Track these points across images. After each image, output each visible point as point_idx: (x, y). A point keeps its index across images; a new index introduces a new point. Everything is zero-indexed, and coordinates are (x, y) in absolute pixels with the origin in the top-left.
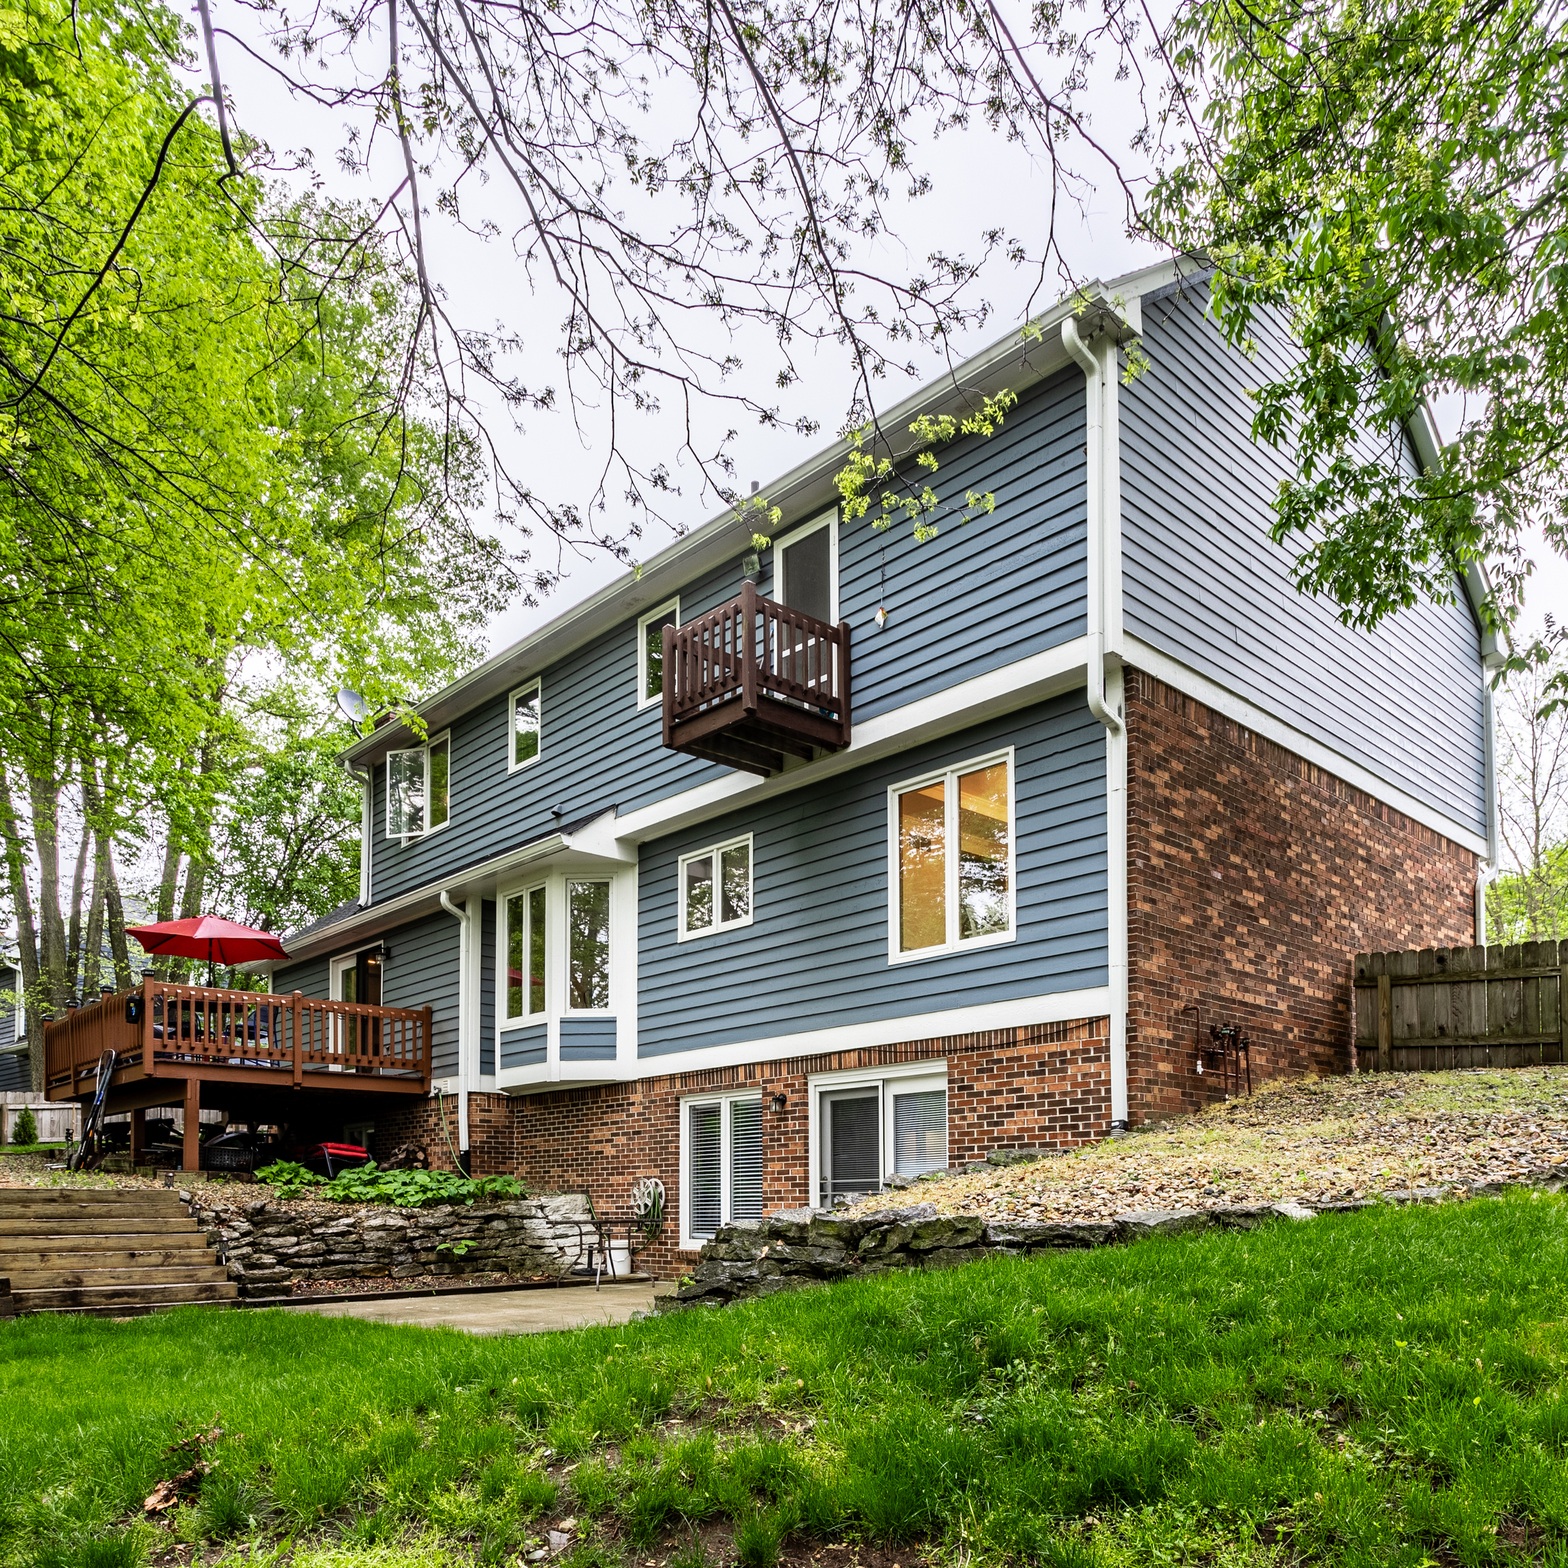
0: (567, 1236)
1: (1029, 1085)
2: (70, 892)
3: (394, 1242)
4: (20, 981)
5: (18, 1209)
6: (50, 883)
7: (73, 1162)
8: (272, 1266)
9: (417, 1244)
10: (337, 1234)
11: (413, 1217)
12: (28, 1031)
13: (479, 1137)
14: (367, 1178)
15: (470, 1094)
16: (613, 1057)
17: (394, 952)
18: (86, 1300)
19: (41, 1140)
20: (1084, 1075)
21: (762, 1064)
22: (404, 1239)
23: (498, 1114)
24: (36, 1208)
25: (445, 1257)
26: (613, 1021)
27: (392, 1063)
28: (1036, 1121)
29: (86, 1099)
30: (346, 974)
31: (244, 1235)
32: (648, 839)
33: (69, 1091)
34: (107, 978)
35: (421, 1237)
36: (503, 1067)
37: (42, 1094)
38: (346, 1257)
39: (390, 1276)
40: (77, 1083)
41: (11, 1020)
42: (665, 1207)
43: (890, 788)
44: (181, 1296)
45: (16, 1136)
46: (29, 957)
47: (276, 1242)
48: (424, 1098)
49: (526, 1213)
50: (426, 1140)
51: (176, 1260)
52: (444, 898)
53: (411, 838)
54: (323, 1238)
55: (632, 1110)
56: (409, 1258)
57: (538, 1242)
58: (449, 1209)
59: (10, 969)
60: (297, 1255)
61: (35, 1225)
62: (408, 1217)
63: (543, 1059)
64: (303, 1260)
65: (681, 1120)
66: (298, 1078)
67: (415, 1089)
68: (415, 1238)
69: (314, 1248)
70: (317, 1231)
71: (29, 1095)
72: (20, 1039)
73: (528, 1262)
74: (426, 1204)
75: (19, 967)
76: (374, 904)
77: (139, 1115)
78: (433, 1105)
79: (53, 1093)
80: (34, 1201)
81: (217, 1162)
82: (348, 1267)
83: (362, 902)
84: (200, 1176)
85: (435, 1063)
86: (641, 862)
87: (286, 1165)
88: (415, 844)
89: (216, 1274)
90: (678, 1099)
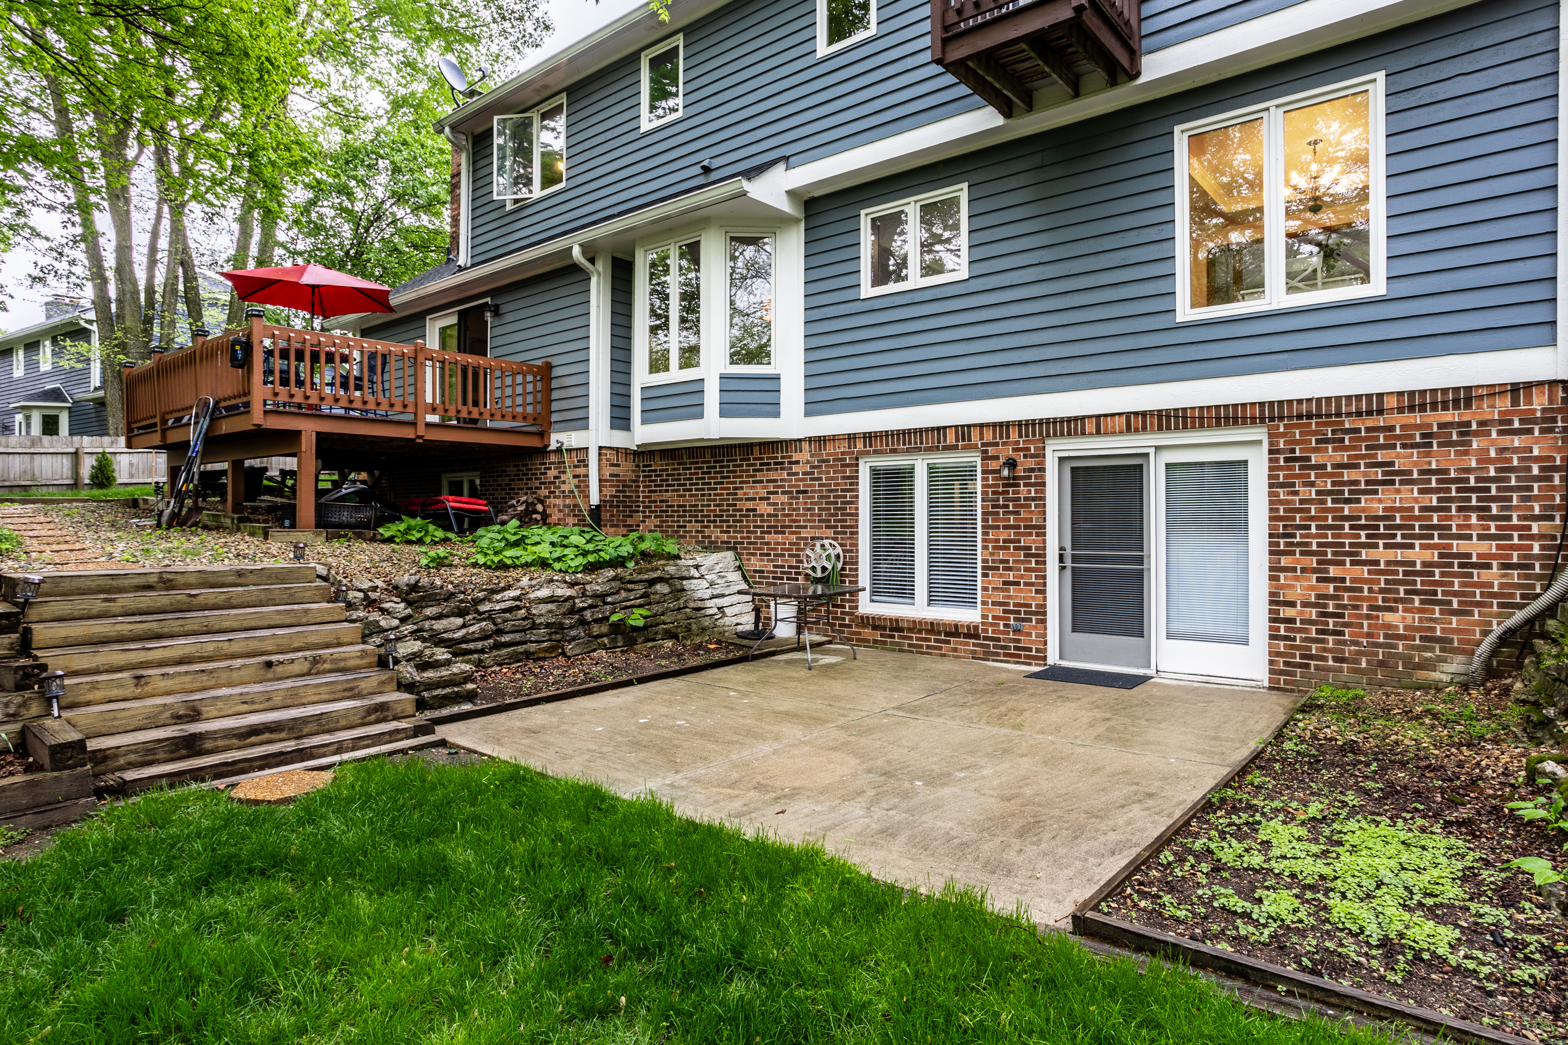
0: (723, 596)
1: (1403, 459)
2: (145, 260)
3: (564, 614)
4: (95, 338)
5: (96, 604)
6: (124, 250)
7: (165, 518)
8: (448, 663)
9: (588, 615)
10: (505, 611)
11: (577, 584)
12: (104, 381)
13: (609, 492)
14: (513, 538)
15: (600, 448)
16: (777, 415)
17: (504, 309)
18: (209, 745)
19: (119, 481)
20: (1501, 450)
21: (981, 426)
22: (573, 611)
23: (626, 468)
24: (126, 601)
25: (618, 629)
26: (777, 378)
27: (503, 416)
28: (1416, 500)
29: (177, 450)
30: (443, 330)
31: (403, 620)
32: (817, 193)
33: (156, 439)
34: (183, 338)
35: (591, 607)
36: (644, 422)
37: (122, 440)
38: (517, 637)
39: (563, 654)
40: (164, 431)
41: (86, 372)
42: (843, 569)
43: (1177, 129)
44: (343, 723)
45: (92, 477)
46: (106, 320)
47: (439, 625)
48: (543, 451)
49: (685, 574)
50: (544, 492)
51: (327, 666)
52: (576, 252)
53: (516, 201)
54: (489, 616)
55: (795, 468)
56: (579, 632)
57: (699, 604)
58: (611, 573)
59: (85, 329)
60: (464, 640)
61: (123, 626)
62: (572, 585)
63: (701, 416)
64: (471, 646)
65: (861, 480)
66: (421, 431)
67: (535, 442)
68: (584, 609)
69: (482, 630)
70: (482, 608)
71: (106, 440)
72: (96, 389)
73: (694, 627)
74: (591, 568)
75: (94, 327)
76: (473, 265)
77: (237, 465)
78: (553, 458)
79: (134, 440)
80: (121, 590)
81: (335, 519)
82: (521, 649)
83: (461, 261)
84: (319, 534)
85: (554, 418)
86: (807, 218)
87: (413, 522)
88: (522, 206)
89: (382, 683)
90: (857, 459)
